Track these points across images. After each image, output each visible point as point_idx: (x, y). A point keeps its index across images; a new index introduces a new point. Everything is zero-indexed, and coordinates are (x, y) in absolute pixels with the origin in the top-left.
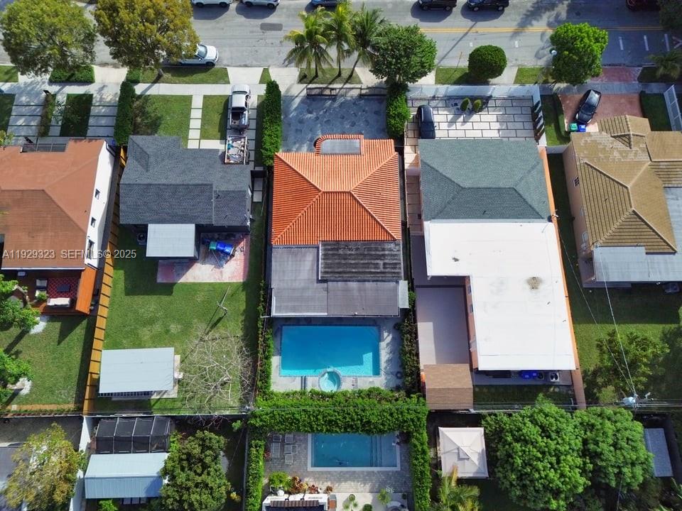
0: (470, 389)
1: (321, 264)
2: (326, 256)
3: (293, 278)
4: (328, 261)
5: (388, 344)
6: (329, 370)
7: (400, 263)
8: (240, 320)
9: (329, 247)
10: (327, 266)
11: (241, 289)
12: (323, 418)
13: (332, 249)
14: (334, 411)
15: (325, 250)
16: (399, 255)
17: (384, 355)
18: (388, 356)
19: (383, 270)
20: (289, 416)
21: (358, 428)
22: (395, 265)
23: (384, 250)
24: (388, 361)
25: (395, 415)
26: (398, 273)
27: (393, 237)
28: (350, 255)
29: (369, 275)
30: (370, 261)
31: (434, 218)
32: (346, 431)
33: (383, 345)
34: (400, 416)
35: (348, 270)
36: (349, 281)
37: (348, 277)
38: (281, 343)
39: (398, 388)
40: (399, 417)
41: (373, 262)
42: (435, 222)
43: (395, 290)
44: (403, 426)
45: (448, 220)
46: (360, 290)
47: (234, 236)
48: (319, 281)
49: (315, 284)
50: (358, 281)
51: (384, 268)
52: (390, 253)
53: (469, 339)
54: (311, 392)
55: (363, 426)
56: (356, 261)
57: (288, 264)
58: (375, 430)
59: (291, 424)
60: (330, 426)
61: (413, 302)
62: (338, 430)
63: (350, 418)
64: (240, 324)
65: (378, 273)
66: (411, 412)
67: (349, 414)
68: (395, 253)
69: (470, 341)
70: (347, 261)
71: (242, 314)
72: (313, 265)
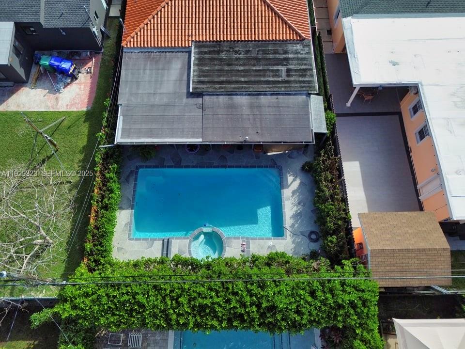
0: (444, 249)
1: (194, 71)
2: (200, 61)
3: (152, 92)
4: (204, 68)
5: (294, 193)
6: (205, 230)
7: (311, 70)
8: (76, 160)
9: (206, 50)
10: (202, 73)
11: (83, 119)
12: (189, 302)
13: (210, 53)
14: (210, 289)
15: (200, 53)
16: (311, 58)
17: (290, 207)
18: (295, 209)
19: (286, 79)
20: (126, 297)
21: (253, 320)
22: (304, 72)
23: (286, 52)
24: (296, 216)
25: (319, 293)
26: (309, 82)
27: (300, 36)
28: (237, 59)
29: (266, 86)
30: (266, 67)
31: (357, 13)
32: (230, 326)
33: (287, 193)
34: (329, 296)
35: (234, 79)
36: (237, 95)
37: (234, 88)
38: (134, 191)
39: (314, 256)
40: (327, 299)
41: (271, 68)
42: (358, 18)
43: (306, 106)
44: (336, 316)
45: (377, 15)
46: (252, 107)
47: (79, 55)
48: (191, 95)
49: (185, 100)
50: (249, 95)
51: (288, 76)
52: (296, 56)
53: (415, 183)
54: (173, 260)
55: (263, 315)
56: (247, 68)
57: (144, 73)
58: (284, 323)
59: (130, 313)
60: (201, 317)
61: (331, 125)
62: (215, 323)
63: (238, 301)
64: (76, 165)
65: (279, 82)
66: (348, 289)
67: (235, 294)
68: (303, 56)
69: (418, 187)
70: (233, 68)
71: (81, 152)
72: (181, 75)
